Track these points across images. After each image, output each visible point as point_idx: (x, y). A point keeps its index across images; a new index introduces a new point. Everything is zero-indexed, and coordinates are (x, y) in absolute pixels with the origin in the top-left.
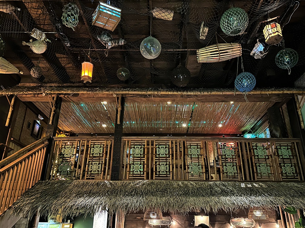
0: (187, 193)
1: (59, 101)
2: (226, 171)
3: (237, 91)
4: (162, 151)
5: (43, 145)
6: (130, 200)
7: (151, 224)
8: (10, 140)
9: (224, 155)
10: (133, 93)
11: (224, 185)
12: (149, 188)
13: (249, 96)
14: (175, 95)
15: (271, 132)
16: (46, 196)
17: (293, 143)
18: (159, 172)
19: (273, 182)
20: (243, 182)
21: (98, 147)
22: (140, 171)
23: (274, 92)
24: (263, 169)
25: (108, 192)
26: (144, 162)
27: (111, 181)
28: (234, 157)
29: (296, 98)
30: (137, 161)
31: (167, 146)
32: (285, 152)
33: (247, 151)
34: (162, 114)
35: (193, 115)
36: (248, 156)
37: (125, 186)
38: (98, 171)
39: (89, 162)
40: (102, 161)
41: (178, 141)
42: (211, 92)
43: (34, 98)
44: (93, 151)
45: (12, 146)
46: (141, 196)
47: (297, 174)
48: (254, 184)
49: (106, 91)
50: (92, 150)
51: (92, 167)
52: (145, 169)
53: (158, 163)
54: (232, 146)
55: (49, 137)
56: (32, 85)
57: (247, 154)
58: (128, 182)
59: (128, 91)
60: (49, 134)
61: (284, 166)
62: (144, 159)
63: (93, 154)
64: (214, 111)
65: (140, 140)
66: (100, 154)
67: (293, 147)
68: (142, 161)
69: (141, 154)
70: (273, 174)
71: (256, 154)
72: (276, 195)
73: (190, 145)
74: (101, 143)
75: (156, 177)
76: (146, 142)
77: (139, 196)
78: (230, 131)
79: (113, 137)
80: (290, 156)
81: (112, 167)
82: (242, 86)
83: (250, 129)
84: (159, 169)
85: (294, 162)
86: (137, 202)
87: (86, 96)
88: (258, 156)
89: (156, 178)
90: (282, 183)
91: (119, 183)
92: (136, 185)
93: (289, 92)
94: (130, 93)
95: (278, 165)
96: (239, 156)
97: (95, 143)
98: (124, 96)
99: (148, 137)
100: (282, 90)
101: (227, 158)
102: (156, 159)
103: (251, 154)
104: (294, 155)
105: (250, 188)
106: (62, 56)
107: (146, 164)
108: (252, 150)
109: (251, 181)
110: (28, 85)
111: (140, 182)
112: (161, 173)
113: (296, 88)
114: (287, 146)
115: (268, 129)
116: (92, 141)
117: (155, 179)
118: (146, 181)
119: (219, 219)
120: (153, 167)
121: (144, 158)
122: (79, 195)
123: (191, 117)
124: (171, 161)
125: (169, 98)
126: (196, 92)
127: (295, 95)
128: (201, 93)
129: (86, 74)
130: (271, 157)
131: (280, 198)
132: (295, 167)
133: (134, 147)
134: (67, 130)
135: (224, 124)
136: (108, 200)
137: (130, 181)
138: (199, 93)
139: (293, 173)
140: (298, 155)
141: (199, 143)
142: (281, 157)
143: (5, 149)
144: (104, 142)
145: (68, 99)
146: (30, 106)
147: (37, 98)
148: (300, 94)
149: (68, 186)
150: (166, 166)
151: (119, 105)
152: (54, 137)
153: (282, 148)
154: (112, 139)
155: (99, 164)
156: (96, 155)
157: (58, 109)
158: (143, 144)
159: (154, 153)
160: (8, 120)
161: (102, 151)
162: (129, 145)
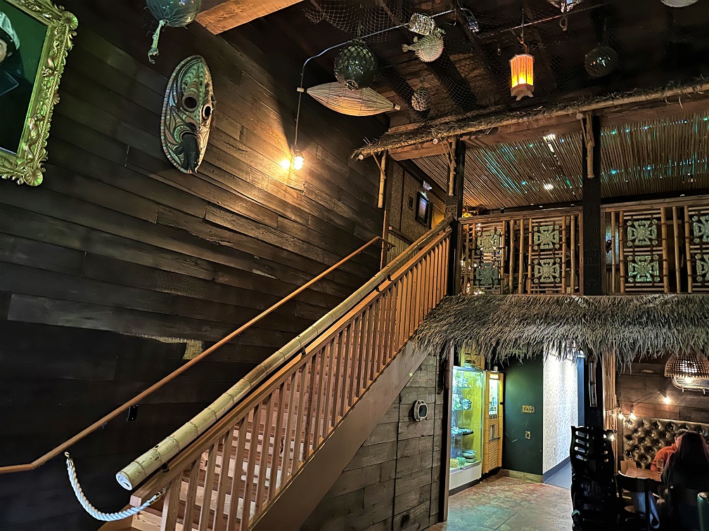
1: (461, 149)
5: (444, 234)
6: (639, 332)
7: (680, 385)
8: (388, 231)
10: (626, 101)
12: (682, 310)
16: (466, 320)
18: (704, 276)
21: (548, 231)
22: (652, 276)
25: (584, 316)
26: (661, 256)
27: (585, 297)
30: (642, 255)
38: (555, 277)
39: (533, 260)
40: (561, 258)
43: (416, 152)
44: (539, 240)
45: (391, 239)
46: (664, 326)
49: (559, 110)
50: (536, 238)
51: (539, 269)
52: (664, 271)
53: (697, 257)
55: (451, 219)
56: (411, 127)
58: (625, 298)
59: (613, 99)
60: (450, 214)
62: (661, 250)
63: (539, 245)
65: (648, 207)
66: (554, 244)
68: (654, 253)
69: (651, 240)
74: (554, 221)
75: (693, 287)
76: (662, 211)
77: (659, 325)
79: (581, 208)
81: (584, 269)
86: (657, 337)
87: (512, 130)
89: (694, 289)
91: (604, 299)
92: (646, 303)
94: (616, 102)
97: (542, 224)
98: (598, 114)
99: (667, 200)
102: (692, 247)
106: (461, 56)
107: (666, 260)
110: (402, 129)
111: (656, 298)
116: (533, 219)
117: (693, 292)
118: (670, 296)
120: (686, 265)
121: (661, 246)
122: (525, 320)
129: (522, 81)
133: (633, 224)
134: (473, 205)
136: (589, 331)
137: (630, 297)
143: (383, 245)
144: (560, 220)
145: (478, 142)
146: (409, 167)
147: (422, 151)
149: (499, 305)
151: (588, 136)
152: (459, 219)
154: (577, 213)
155: (554, 263)
156: (547, 247)
157: (461, 165)
158: (654, 216)
159: (687, 234)
160: (381, 197)
161: (557, 237)
162: (621, 220)
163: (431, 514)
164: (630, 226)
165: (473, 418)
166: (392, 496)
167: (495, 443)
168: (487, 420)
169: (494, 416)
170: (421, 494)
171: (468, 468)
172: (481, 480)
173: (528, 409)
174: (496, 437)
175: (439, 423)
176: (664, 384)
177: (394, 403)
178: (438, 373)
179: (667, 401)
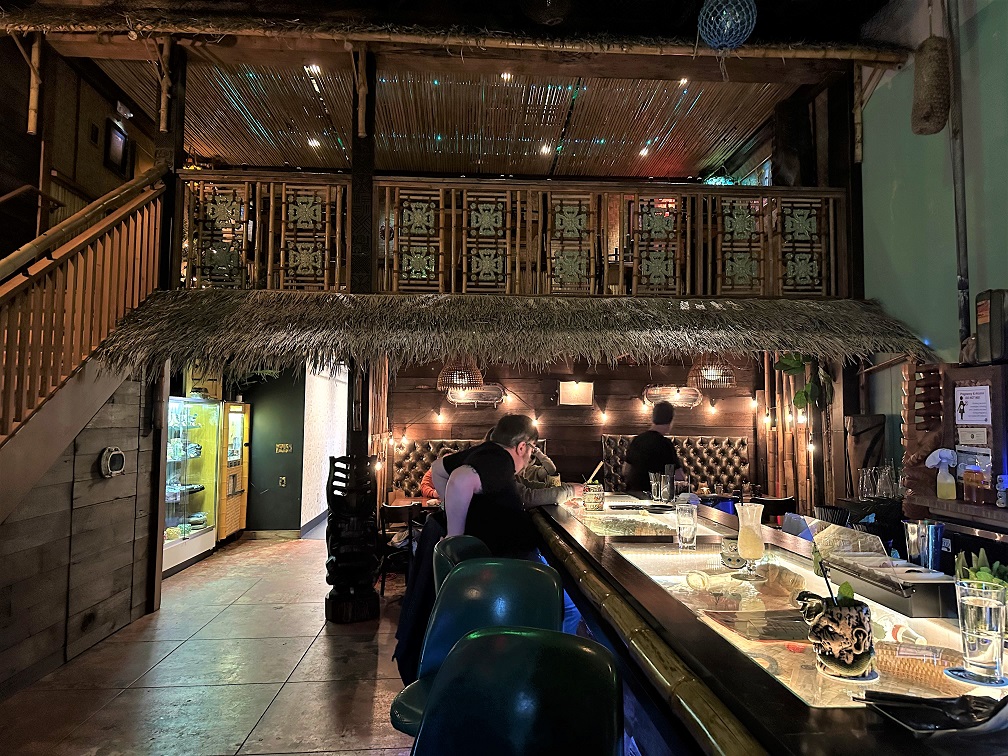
0: (546, 322)
1: (179, 61)
2: (648, 273)
3: (703, 45)
4: (487, 220)
5: (153, 191)
6: (408, 337)
7: (454, 400)
8: (49, 178)
9: (646, 232)
10: (405, 39)
11: (638, 306)
12: (453, 312)
13: (732, 63)
14: (526, 50)
15: (775, 171)
17: (827, 201)
18: (478, 274)
19: (759, 298)
20: (685, 299)
21: (307, 203)
22: (428, 272)
23: (801, 54)
24: (740, 268)
25: (348, 318)
26: (437, 248)
27: (352, 295)
28: (671, 236)
29: (856, 74)
30: (419, 244)
31: (500, 206)
32: (802, 225)
33: (705, 222)
34: (484, 111)
35: (573, 119)
36: (707, 236)
37: (392, 307)
38: (315, 268)
39: (287, 242)
40: (323, 243)
41: (530, 192)
42: (630, 46)
43: (100, 48)
44: (295, 215)
45: (57, 193)
46: (433, 330)
47: (821, 281)
48: (713, 303)
49: (320, 31)
50: (291, 211)
51: (295, 256)
52: (440, 266)
53: (473, 252)
54: (670, 206)
55: (165, 170)
57: (705, 229)
58: (397, 297)
59: (390, 33)
60: (162, 161)
61: (793, 260)
62: (438, 241)
63: (295, 222)
64: (632, 107)
65: (427, 186)
66: (315, 222)
67: (824, 212)
68: (431, 244)
69: (428, 228)
70: (764, 279)
71: (728, 229)
72: (762, 327)
73: (561, 205)
74: (316, 191)
75: (468, 286)
76: (441, 193)
77: (429, 329)
78: (668, 167)
79: (349, 177)
80: (811, 235)
81: (352, 259)
82: (719, 31)
83: (721, 162)
84: (478, 267)
85: (819, 250)
86: (425, 342)
87: (258, 45)
88: (732, 233)
89: (469, 289)
90: (782, 301)
91: (374, 299)
92: (418, 304)
93: (840, 55)
94: (395, 38)
95: (780, 257)
96: (685, 233)
97: (299, 193)
98: (374, 50)
99: (447, 180)
100: (824, 48)
101: (652, 240)
102: (469, 240)
103: (714, 229)
104: (822, 231)
105: (702, 311)
107: (442, 254)
108: (719, 220)
109: (705, 296)
111: (429, 298)
112: (481, 277)
113: (860, 44)
114: (810, 208)
115: (768, 165)
116: (288, 184)
117: (468, 292)
118: (444, 296)
119: (617, 389)
120: (462, 261)
122: (274, 324)
123: (567, 123)
124: (508, 247)
125: (509, 62)
126: (587, 43)
127: (855, 65)
128: (602, 47)
130: (766, 238)
131: (768, 333)
132: (820, 264)
133: (410, 206)
134: (206, 155)
135: (654, 149)
136: (352, 337)
137: (402, 296)
138: (597, 49)
139: (812, 278)
140: (832, 232)
141: (584, 199)
142: (790, 237)
143: (40, 201)
144: (324, 191)
145: (207, 54)
146: (87, 71)
147: (112, 48)
148: (868, 63)
149: (238, 304)
150: (495, 260)
151: (361, 79)
153: (796, 213)
154: (345, 182)
155: (315, 249)
156: (305, 226)
157: (179, 84)
158: (433, 198)
159: (464, 225)
160: (32, 116)
161: (319, 213)
162: (396, 200)
163: (134, 605)
164: (406, 208)
165: (204, 469)
166: (65, 590)
167: (236, 499)
168: (225, 469)
169: (236, 463)
170: (116, 580)
171: (195, 536)
172: (215, 550)
173: (282, 448)
174: (238, 489)
175: (145, 478)
176: (439, 400)
177: (64, 455)
178: (143, 406)
179: (441, 419)
